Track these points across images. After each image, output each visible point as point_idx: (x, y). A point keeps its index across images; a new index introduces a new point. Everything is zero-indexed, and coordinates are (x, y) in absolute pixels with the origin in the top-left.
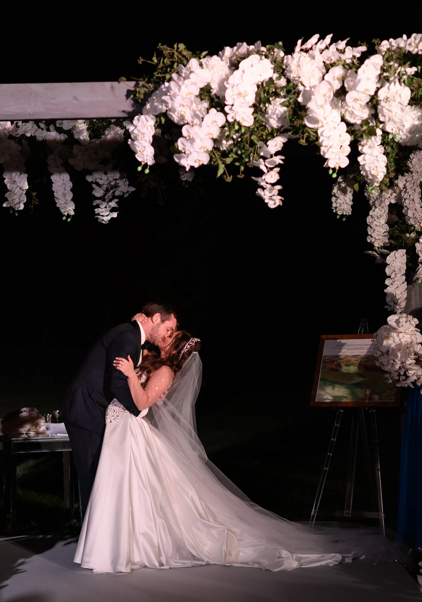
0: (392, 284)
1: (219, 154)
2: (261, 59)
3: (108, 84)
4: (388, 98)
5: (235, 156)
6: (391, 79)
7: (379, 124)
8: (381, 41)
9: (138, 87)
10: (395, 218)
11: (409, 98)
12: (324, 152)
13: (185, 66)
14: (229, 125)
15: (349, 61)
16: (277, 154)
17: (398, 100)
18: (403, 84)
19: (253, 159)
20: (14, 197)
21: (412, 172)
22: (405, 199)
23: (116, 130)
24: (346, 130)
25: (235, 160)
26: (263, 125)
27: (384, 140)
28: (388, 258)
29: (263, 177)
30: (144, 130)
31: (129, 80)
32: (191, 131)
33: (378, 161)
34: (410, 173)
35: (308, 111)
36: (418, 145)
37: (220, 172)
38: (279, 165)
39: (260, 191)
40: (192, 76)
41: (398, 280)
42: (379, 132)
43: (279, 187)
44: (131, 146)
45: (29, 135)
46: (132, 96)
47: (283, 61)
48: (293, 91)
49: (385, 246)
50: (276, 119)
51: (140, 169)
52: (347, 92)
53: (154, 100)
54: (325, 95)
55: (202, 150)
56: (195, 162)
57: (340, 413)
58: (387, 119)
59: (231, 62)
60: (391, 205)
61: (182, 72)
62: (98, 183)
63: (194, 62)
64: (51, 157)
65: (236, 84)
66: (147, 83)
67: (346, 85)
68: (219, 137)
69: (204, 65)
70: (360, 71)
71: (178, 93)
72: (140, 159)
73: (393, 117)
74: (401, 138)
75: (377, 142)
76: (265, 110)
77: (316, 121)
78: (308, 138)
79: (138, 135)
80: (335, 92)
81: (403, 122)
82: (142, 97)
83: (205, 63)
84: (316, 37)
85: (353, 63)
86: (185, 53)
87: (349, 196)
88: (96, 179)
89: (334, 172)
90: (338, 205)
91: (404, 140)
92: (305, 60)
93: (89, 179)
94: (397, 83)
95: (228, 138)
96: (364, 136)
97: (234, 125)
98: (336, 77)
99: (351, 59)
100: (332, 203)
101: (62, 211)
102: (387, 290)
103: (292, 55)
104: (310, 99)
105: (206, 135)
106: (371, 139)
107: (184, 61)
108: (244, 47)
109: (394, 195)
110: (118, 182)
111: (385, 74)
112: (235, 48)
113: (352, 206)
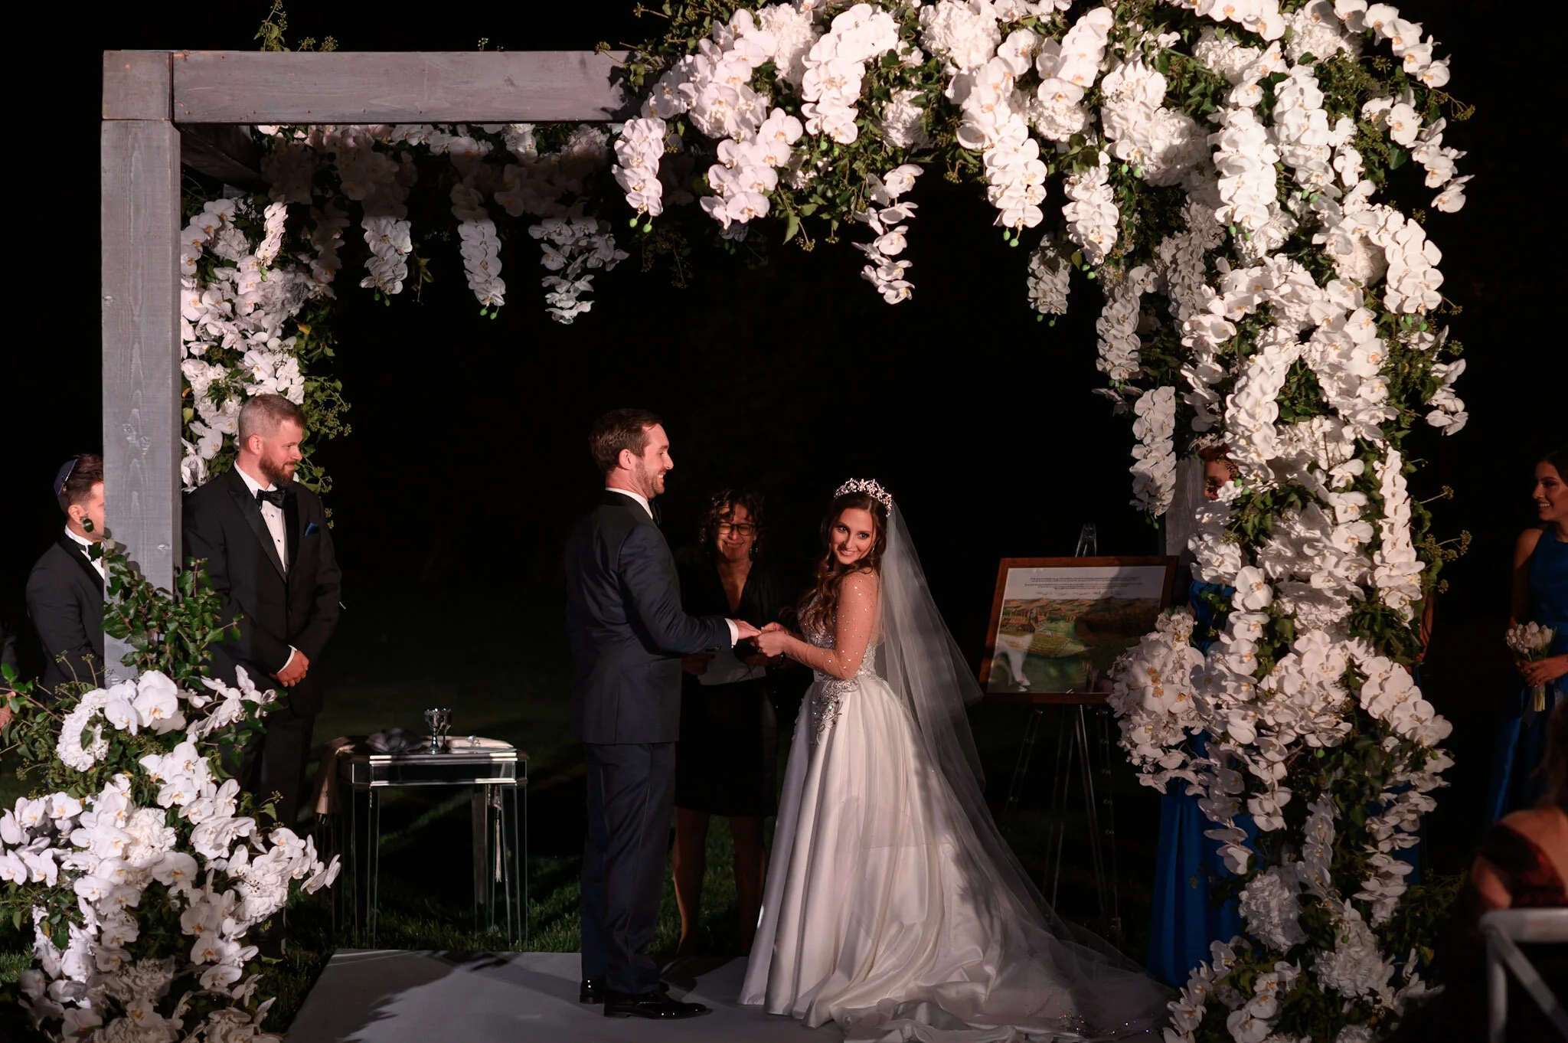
0: (1145, 457)
1: (791, 196)
2: (874, 12)
3: (574, 56)
4: (1121, 93)
5: (821, 201)
6: (1129, 56)
7: (1103, 142)
9: (633, 63)
10: (1155, 322)
11: (1163, 94)
12: (994, 196)
13: (725, 24)
14: (808, 141)
15: (1045, 19)
16: (903, 198)
17: (1140, 97)
18: (1150, 67)
19: (856, 208)
20: (383, 269)
21: (1189, 231)
22: (1174, 286)
23: (592, 135)
24: (1037, 154)
25: (821, 209)
26: (877, 142)
27: (1115, 175)
28: (1138, 404)
29: (875, 244)
30: (644, 148)
31: (615, 47)
32: (735, 154)
33: (1101, 214)
34: (1185, 232)
35: (964, 116)
36: (1180, 184)
37: (792, 231)
38: (906, 221)
39: (868, 270)
40: (738, 44)
41: (1157, 449)
42: (1104, 158)
43: (904, 264)
44: (618, 178)
45: (414, 142)
46: (621, 80)
47: (918, 16)
48: (936, 76)
49: (1133, 378)
50: (902, 130)
51: (634, 223)
52: (1041, 81)
53: (664, 88)
54: (996, 87)
55: (756, 190)
56: (742, 212)
57: (1036, 716)
58: (1118, 135)
59: (816, 15)
60: (1145, 297)
61: (720, 37)
62: (553, 241)
63: (742, 17)
64: (458, 187)
65: (823, 62)
66: (651, 54)
67: (1039, 67)
68: (790, 163)
69: (763, 21)
70: (1066, 39)
71: (710, 78)
72: (634, 205)
73: (1131, 130)
74: (1147, 172)
75: (1101, 178)
76: (881, 113)
77: (979, 137)
78: (964, 167)
79: (632, 158)
80: (1017, 79)
81: (1150, 140)
82: (641, 81)
83: (765, 17)
85: (1053, 22)
87: (1063, 277)
88: (549, 233)
89: (1013, 236)
90: (1040, 295)
91: (1152, 175)
92: (961, 17)
93: (536, 233)
94: (1140, 64)
95: (807, 165)
96: (1075, 167)
97: (818, 141)
98: (1020, 51)
99: (1051, 14)
100: (1028, 290)
101: (480, 297)
102: (1138, 468)
103: (935, 5)
104: (967, 94)
105: (764, 161)
106: (1088, 171)
107: (724, 14)
109: (1153, 275)
110: (593, 240)
111: (1118, 46)
113: (1068, 296)
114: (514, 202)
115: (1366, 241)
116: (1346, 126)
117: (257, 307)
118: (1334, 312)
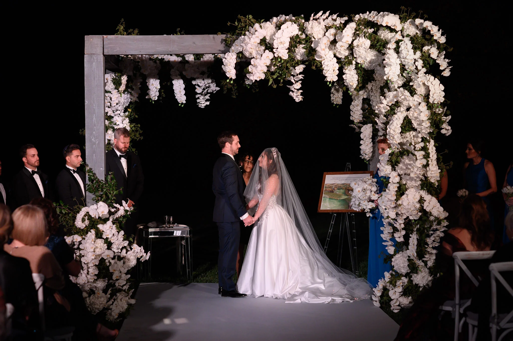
0: (364, 144)
3: (211, 36)
4: (359, 45)
5: (278, 75)
7: (354, 58)
8: (355, 16)
9: (227, 38)
10: (366, 106)
11: (369, 45)
12: (325, 73)
13: (252, 27)
14: (275, 58)
15: (338, 25)
16: (300, 73)
17: (363, 46)
18: (366, 38)
21: (376, 81)
22: (372, 96)
25: (278, 77)
26: (293, 58)
27: (357, 67)
28: (362, 129)
29: (293, 86)
31: (222, 34)
33: (353, 77)
34: (375, 81)
35: (317, 51)
38: (301, 80)
39: (291, 93)
41: (368, 141)
42: (354, 62)
43: (301, 91)
44: (223, 69)
45: (160, 58)
47: (304, 25)
48: (309, 41)
49: (361, 122)
51: (228, 81)
52: (337, 42)
54: (325, 44)
57: (334, 216)
58: (358, 56)
60: (364, 99)
61: (251, 31)
62: (199, 85)
63: (257, 26)
64: (172, 70)
65: (279, 37)
66: (232, 35)
67: (336, 38)
68: (270, 64)
69: (262, 27)
70: (344, 31)
72: (228, 76)
74: (365, 66)
75: (353, 68)
76: (294, 51)
78: (316, 65)
82: (229, 43)
83: (263, 25)
84: (321, 12)
85: (340, 26)
86: (252, 20)
87: (341, 94)
88: (198, 83)
90: (334, 99)
93: (194, 83)
95: (275, 65)
97: (278, 59)
98: (331, 34)
99: (339, 24)
100: (331, 97)
102: (361, 147)
104: (318, 46)
105: (263, 64)
106: (350, 66)
107: (252, 25)
108: (283, 17)
109: (366, 93)
110: (210, 84)
111: (357, 32)
112: (279, 17)
113: (342, 99)
114: (188, 74)
115: (424, 84)
116: (418, 53)
117: (117, 104)
118: (416, 103)
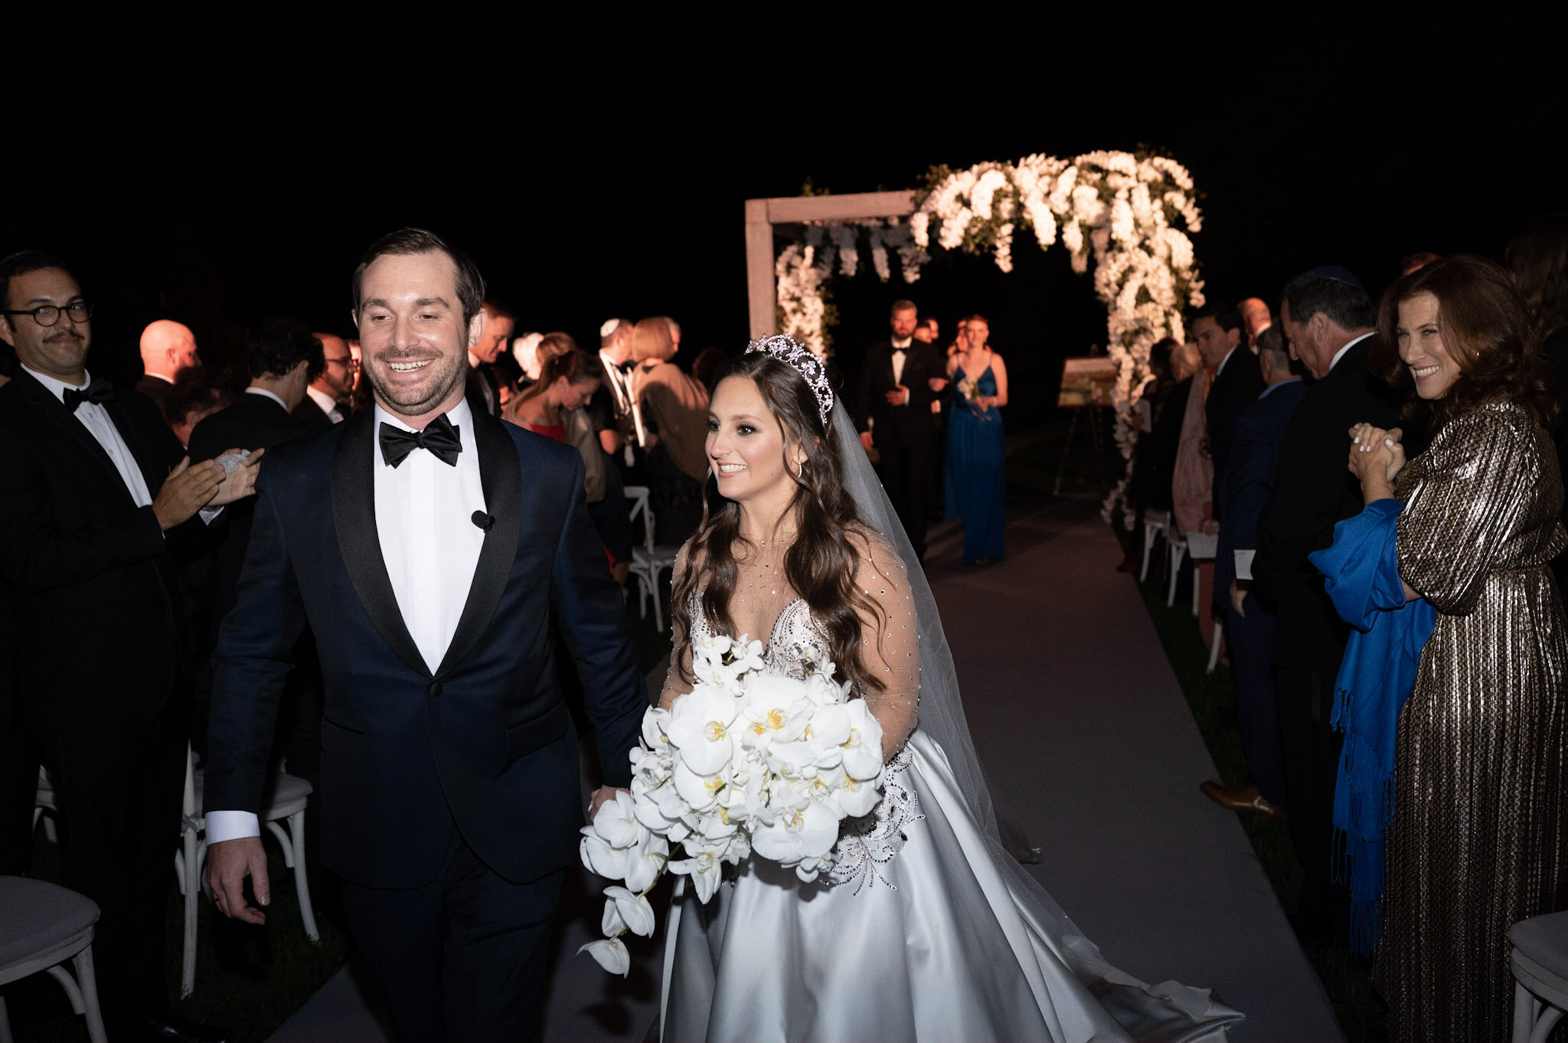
1: (970, 237)
2: (996, 173)
3: (899, 193)
4: (1081, 196)
5: (980, 239)
6: (1083, 183)
7: (1075, 213)
8: (1077, 157)
9: (917, 194)
11: (1095, 195)
13: (947, 180)
14: (975, 218)
15: (1054, 172)
16: (1008, 235)
17: (1087, 197)
18: (1091, 187)
19: (992, 240)
20: (848, 267)
24: (1053, 218)
26: (998, 217)
27: (1080, 223)
29: (999, 252)
30: (921, 223)
31: (911, 190)
32: (950, 224)
33: (1076, 238)
35: (1026, 207)
36: (1100, 225)
37: (971, 249)
38: (1009, 243)
39: (996, 261)
40: (950, 186)
42: (1076, 218)
43: (1010, 258)
44: (913, 234)
46: (913, 200)
47: (1011, 173)
48: (1017, 194)
50: (1006, 213)
52: (1053, 193)
53: (927, 203)
54: (1037, 196)
55: (957, 236)
56: (953, 244)
57: (1076, 412)
59: (977, 175)
63: (952, 177)
64: (872, 238)
66: (923, 191)
67: (1051, 189)
68: (969, 226)
69: (959, 178)
70: (1062, 178)
71: (941, 199)
72: (920, 243)
73: (1085, 208)
75: (1075, 225)
76: (999, 207)
77: (1032, 214)
78: (1027, 225)
79: (917, 226)
80: (1045, 193)
81: (1092, 212)
82: (919, 201)
84: (1034, 155)
85: (1057, 173)
86: (947, 170)
89: (1044, 248)
91: (1092, 223)
92: (1026, 172)
94: (1087, 185)
95: (975, 227)
96: (1066, 222)
97: (978, 218)
98: (1045, 184)
99: (1056, 170)
101: (881, 275)
103: (1017, 169)
104: (1028, 199)
105: (960, 226)
106: (1071, 223)
108: (986, 165)
112: (980, 165)
114: (891, 242)
115: (1166, 243)
116: (1158, 203)
117: (807, 282)
118: (1155, 267)
